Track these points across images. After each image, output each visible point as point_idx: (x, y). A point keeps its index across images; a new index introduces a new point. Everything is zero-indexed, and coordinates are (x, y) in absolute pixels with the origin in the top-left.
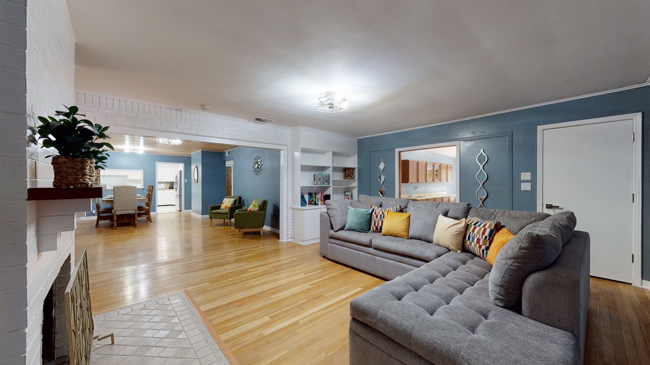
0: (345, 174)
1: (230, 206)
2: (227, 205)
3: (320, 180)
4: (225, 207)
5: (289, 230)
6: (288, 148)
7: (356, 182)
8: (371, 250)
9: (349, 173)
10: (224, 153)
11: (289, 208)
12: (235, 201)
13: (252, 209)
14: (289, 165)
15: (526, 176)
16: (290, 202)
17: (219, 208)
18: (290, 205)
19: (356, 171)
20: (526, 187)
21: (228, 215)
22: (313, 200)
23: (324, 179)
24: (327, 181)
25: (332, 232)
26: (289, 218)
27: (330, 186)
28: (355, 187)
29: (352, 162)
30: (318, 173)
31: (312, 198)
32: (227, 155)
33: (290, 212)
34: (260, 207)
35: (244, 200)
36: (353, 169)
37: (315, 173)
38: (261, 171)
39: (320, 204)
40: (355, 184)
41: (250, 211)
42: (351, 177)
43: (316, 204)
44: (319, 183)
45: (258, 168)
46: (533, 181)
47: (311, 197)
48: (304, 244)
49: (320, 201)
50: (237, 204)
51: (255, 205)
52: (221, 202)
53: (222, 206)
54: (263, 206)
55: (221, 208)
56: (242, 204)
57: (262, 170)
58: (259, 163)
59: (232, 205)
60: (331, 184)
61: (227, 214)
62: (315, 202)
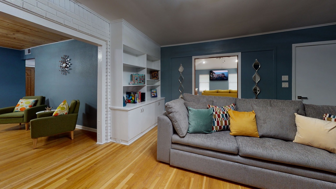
0: (152, 75)
1: (28, 108)
2: (24, 106)
3: (137, 79)
4: (20, 109)
5: (109, 131)
6: (107, 44)
7: (160, 82)
8: (238, 158)
9: (154, 74)
10: (23, 52)
11: (109, 109)
12: (36, 102)
13: (59, 112)
14: (109, 64)
15: (285, 78)
16: (109, 103)
17: (12, 110)
18: (109, 106)
19: (160, 73)
20: (285, 85)
21: (25, 119)
22: (132, 99)
23: (140, 79)
24: (143, 81)
25: (176, 138)
26: (109, 119)
27: (145, 85)
28: (159, 86)
29: (156, 66)
30: (135, 73)
31: (131, 97)
32: (26, 53)
33: (109, 113)
34: (70, 109)
35: (48, 100)
36: (158, 71)
37: (132, 73)
38: (70, 71)
39: (138, 102)
40: (159, 83)
41: (56, 115)
42: (156, 77)
43: (135, 102)
44: (136, 83)
45: (66, 67)
46: (290, 81)
47: (129, 96)
48: (128, 144)
49: (138, 99)
50: (38, 105)
51: (63, 108)
52: (16, 104)
53: (16, 108)
54: (74, 108)
55: (15, 110)
56: (46, 104)
57: (71, 69)
58: (68, 62)
59: (31, 106)
60: (146, 84)
61: (23, 117)
62: (135, 100)
